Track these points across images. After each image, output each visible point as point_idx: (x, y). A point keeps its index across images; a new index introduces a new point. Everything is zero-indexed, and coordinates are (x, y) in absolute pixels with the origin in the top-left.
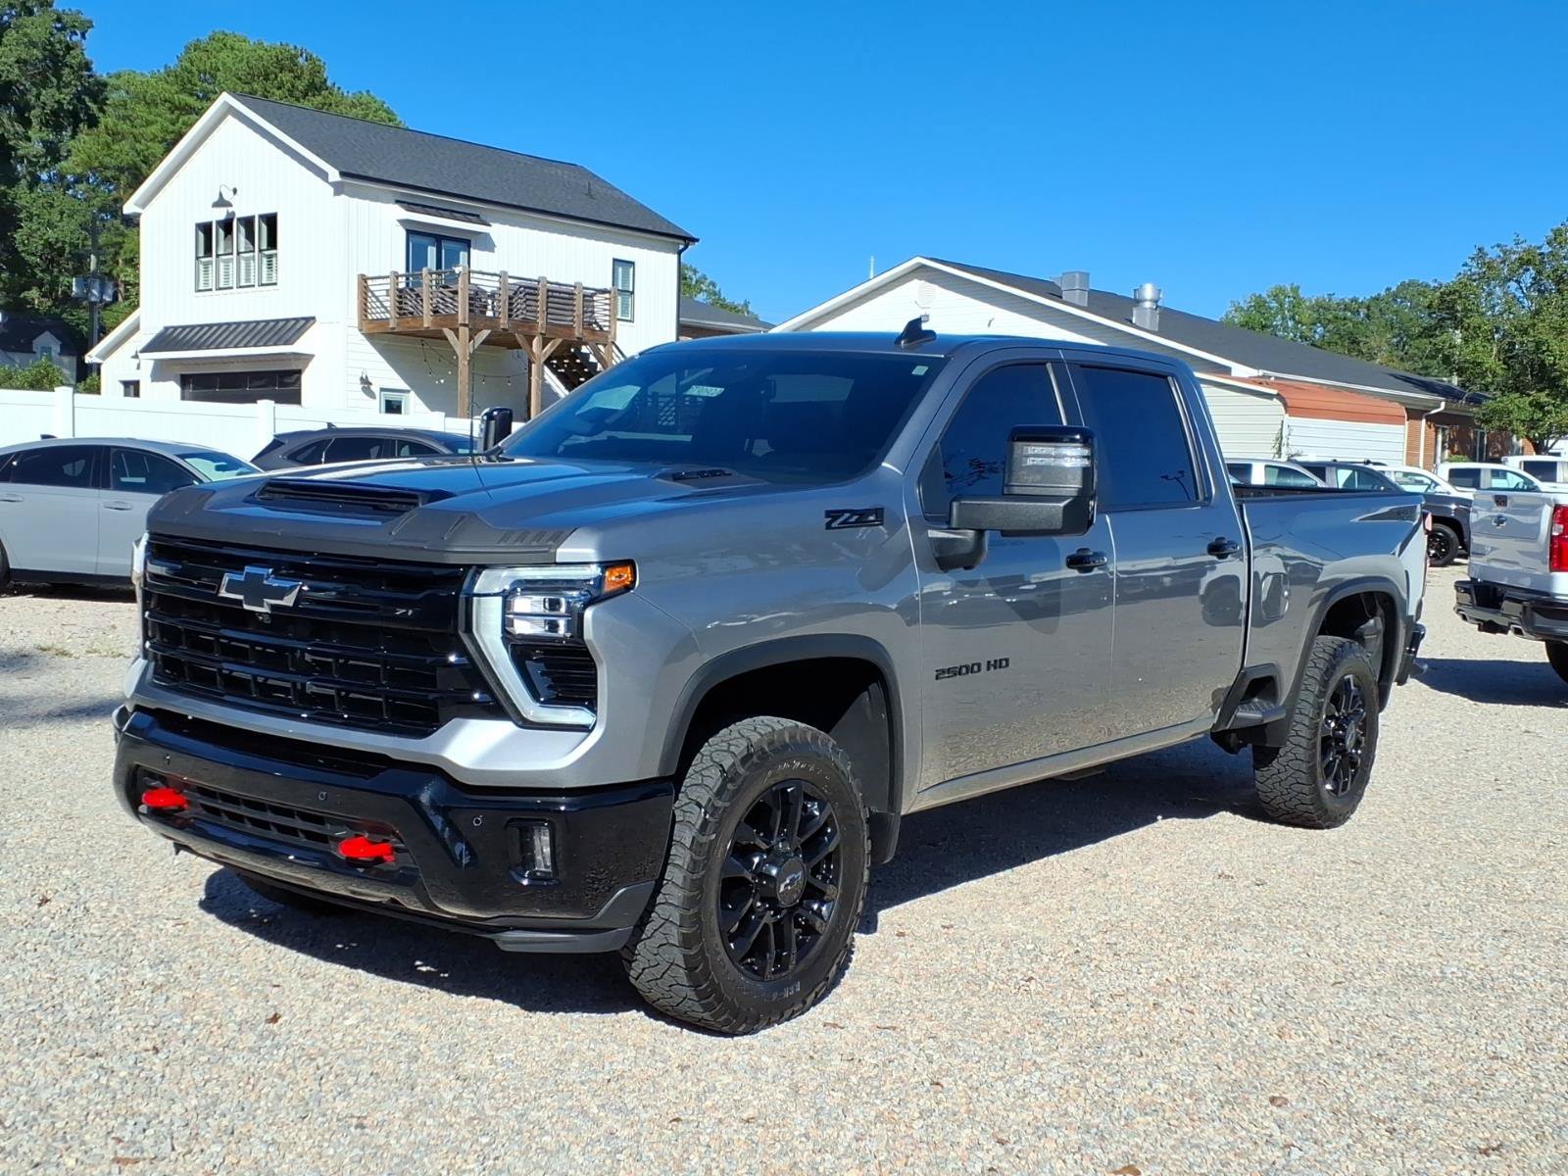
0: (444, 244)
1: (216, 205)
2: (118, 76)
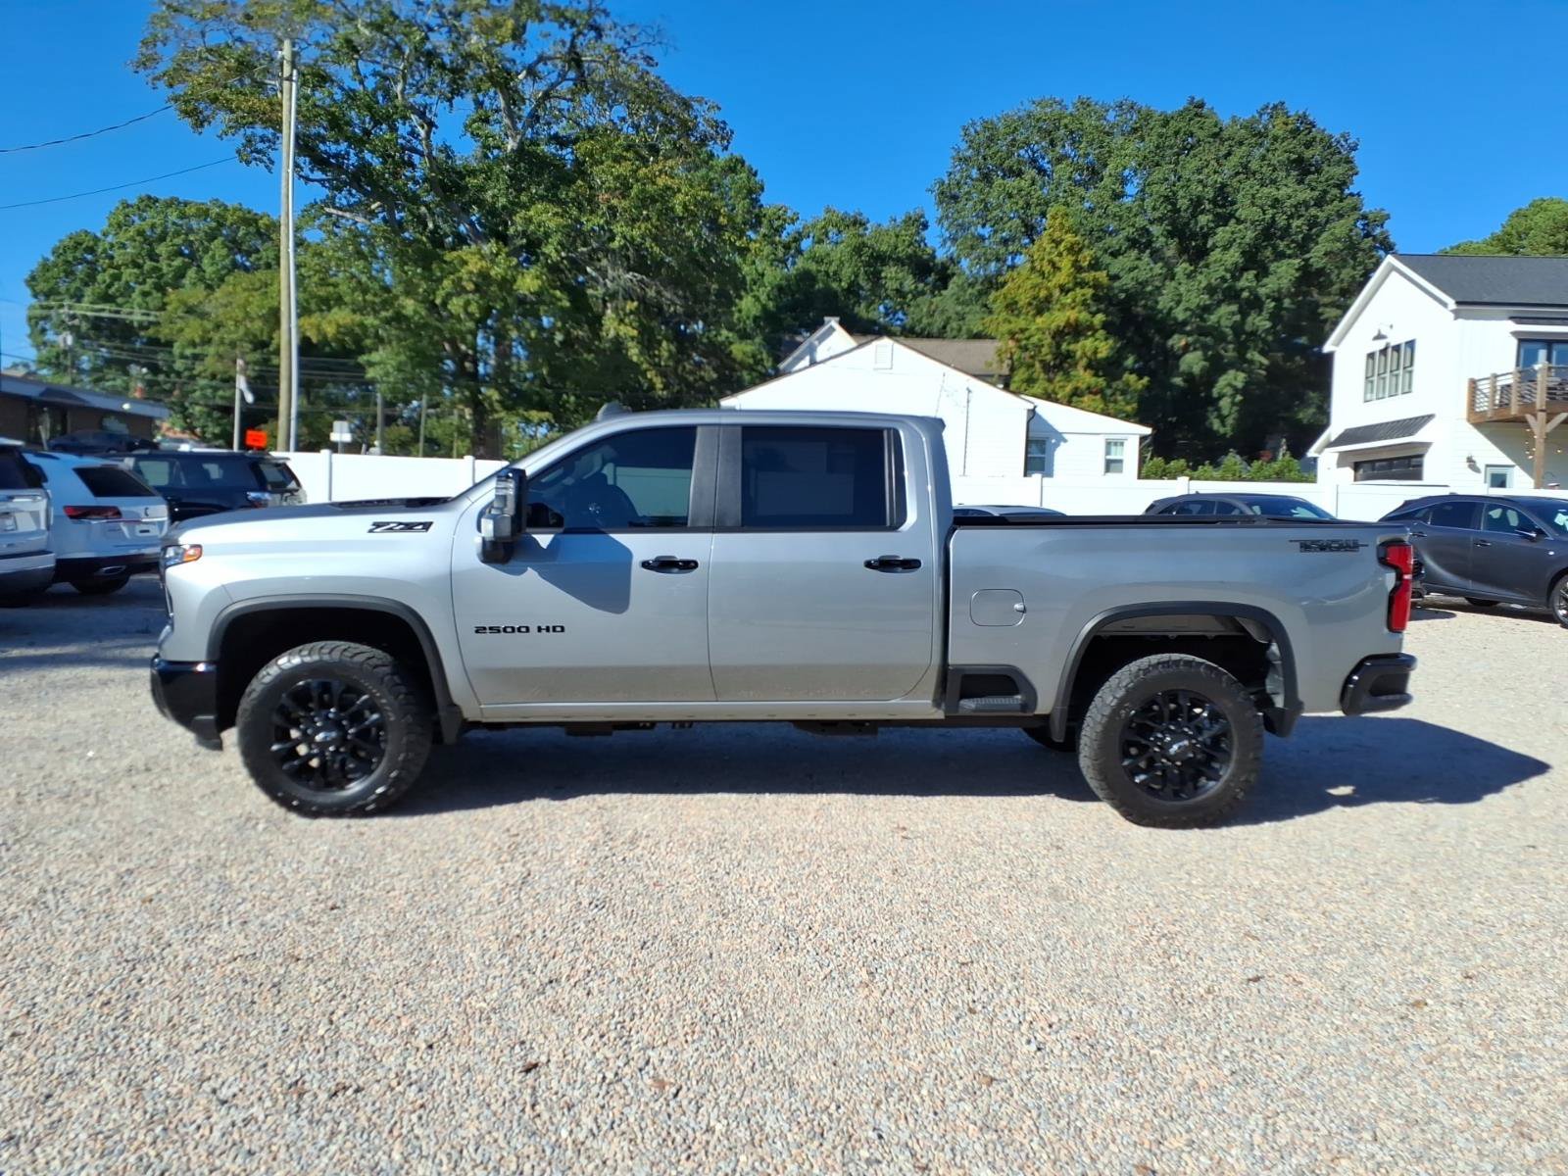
0: (1554, 346)
1: (1376, 339)
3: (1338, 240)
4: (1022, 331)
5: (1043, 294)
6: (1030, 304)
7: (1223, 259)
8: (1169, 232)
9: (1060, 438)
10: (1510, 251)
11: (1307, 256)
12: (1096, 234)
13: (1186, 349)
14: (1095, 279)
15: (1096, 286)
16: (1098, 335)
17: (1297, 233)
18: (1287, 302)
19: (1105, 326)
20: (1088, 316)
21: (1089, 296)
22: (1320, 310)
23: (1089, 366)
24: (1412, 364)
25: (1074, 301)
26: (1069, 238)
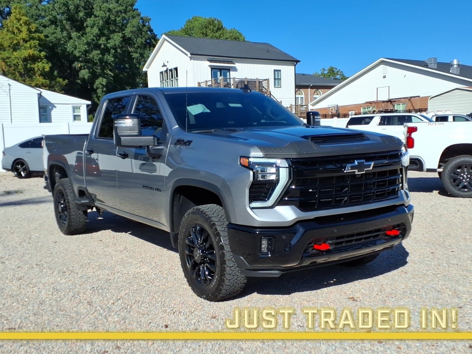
0: (222, 71)
1: (163, 66)
2: (170, 32)
3: (134, 26)
4: (8, 58)
5: (15, 42)
6: (9, 46)
7: (92, 32)
8: (67, 18)
9: (53, 106)
10: (188, 35)
11: (124, 32)
12: (35, 17)
13: (81, 68)
14: (39, 37)
15: (39, 39)
16: (43, 61)
17: (119, 23)
18: (119, 50)
19: (46, 57)
20: (38, 53)
21: (37, 44)
22: (131, 54)
23: (41, 75)
24: (177, 76)
25: (30, 46)
26: (24, 18)
